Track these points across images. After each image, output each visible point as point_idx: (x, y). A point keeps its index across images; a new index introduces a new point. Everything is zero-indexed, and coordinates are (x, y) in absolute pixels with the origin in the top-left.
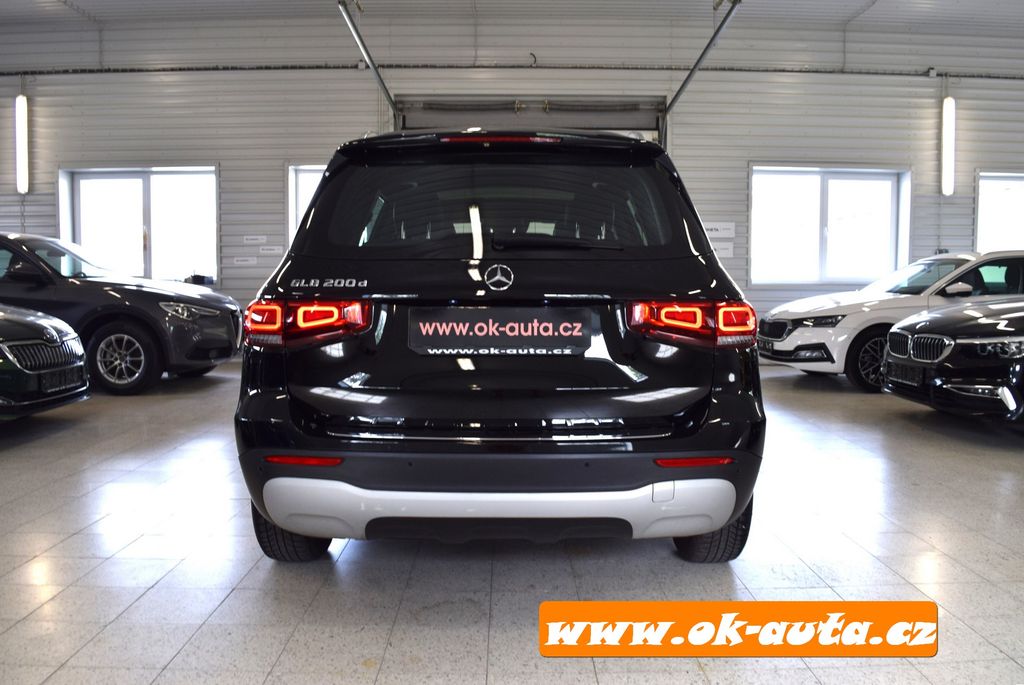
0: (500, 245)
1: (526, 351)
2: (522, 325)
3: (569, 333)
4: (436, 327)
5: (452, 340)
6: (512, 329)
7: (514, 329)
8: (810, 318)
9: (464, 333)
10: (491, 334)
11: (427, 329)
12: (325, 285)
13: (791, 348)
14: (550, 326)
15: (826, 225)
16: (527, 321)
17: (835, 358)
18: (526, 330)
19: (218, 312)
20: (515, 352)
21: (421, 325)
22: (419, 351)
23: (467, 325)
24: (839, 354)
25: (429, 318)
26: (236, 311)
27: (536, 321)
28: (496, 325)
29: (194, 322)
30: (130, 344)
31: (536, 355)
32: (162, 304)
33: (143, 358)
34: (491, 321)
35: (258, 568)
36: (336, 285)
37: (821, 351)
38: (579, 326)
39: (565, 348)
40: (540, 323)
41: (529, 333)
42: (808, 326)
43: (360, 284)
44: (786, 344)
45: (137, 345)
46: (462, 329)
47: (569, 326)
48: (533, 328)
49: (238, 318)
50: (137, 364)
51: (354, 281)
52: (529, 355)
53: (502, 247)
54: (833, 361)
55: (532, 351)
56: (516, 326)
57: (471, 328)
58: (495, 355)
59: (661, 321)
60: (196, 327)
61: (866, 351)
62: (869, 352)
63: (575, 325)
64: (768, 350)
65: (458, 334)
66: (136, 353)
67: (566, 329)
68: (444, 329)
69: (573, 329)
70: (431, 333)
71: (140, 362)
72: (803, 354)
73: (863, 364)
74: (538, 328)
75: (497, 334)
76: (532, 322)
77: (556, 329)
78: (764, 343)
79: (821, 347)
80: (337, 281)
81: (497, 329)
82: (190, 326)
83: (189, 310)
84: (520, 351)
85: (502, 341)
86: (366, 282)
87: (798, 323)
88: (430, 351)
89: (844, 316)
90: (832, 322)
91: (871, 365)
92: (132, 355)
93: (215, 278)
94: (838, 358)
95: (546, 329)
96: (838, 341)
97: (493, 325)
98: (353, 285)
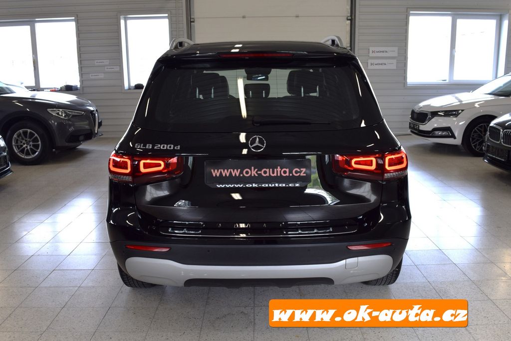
0: (257, 124)
1: (273, 185)
2: (271, 170)
3: (299, 174)
4: (221, 172)
5: (231, 179)
6: (265, 172)
7: (267, 172)
8: (442, 111)
9: (237, 175)
10: (253, 175)
11: (216, 173)
12: (155, 148)
13: (430, 129)
14: (287, 170)
15: (454, 48)
16: (274, 167)
17: (456, 135)
18: (273, 173)
19: (83, 113)
20: (267, 185)
21: (212, 170)
22: (211, 186)
23: (239, 170)
24: (459, 133)
25: (217, 166)
26: (93, 111)
27: (279, 167)
28: (256, 170)
29: (69, 120)
30: (32, 135)
31: (279, 187)
32: (49, 110)
33: (40, 143)
34: (253, 168)
35: (122, 292)
36: (162, 148)
37: (448, 132)
38: (304, 170)
39: (296, 183)
40: (281, 168)
41: (275, 174)
42: (441, 116)
43: (176, 148)
44: (427, 127)
45: (36, 135)
46: (236, 173)
47: (299, 170)
48: (277, 171)
49: (95, 115)
50: (37, 147)
51: (172, 146)
52: (275, 187)
53: (258, 125)
54: (455, 138)
55: (277, 185)
56: (268, 170)
57: (241, 172)
58: (255, 187)
59: (352, 167)
60: (70, 123)
61: (475, 132)
62: (477, 132)
63: (302, 169)
64: (416, 130)
65: (234, 175)
66: (36, 140)
67: (296, 172)
68: (226, 173)
69: (301, 172)
70: (218, 175)
71: (39, 145)
72: (437, 132)
73: (473, 139)
74: (280, 171)
75: (256, 175)
76: (277, 168)
77: (291, 172)
78: (414, 125)
79: (448, 129)
80: (162, 145)
81: (256, 172)
82: (67, 122)
83: (65, 113)
84: (270, 185)
85: (259, 179)
86: (179, 146)
87: (435, 114)
88: (218, 186)
89: (463, 110)
90: (455, 114)
91: (478, 140)
92: (33, 141)
93: (79, 86)
94: (458, 135)
95: (285, 172)
96: (459, 125)
97: (254, 170)
98: (172, 148)
